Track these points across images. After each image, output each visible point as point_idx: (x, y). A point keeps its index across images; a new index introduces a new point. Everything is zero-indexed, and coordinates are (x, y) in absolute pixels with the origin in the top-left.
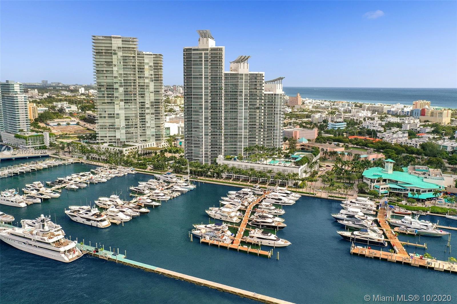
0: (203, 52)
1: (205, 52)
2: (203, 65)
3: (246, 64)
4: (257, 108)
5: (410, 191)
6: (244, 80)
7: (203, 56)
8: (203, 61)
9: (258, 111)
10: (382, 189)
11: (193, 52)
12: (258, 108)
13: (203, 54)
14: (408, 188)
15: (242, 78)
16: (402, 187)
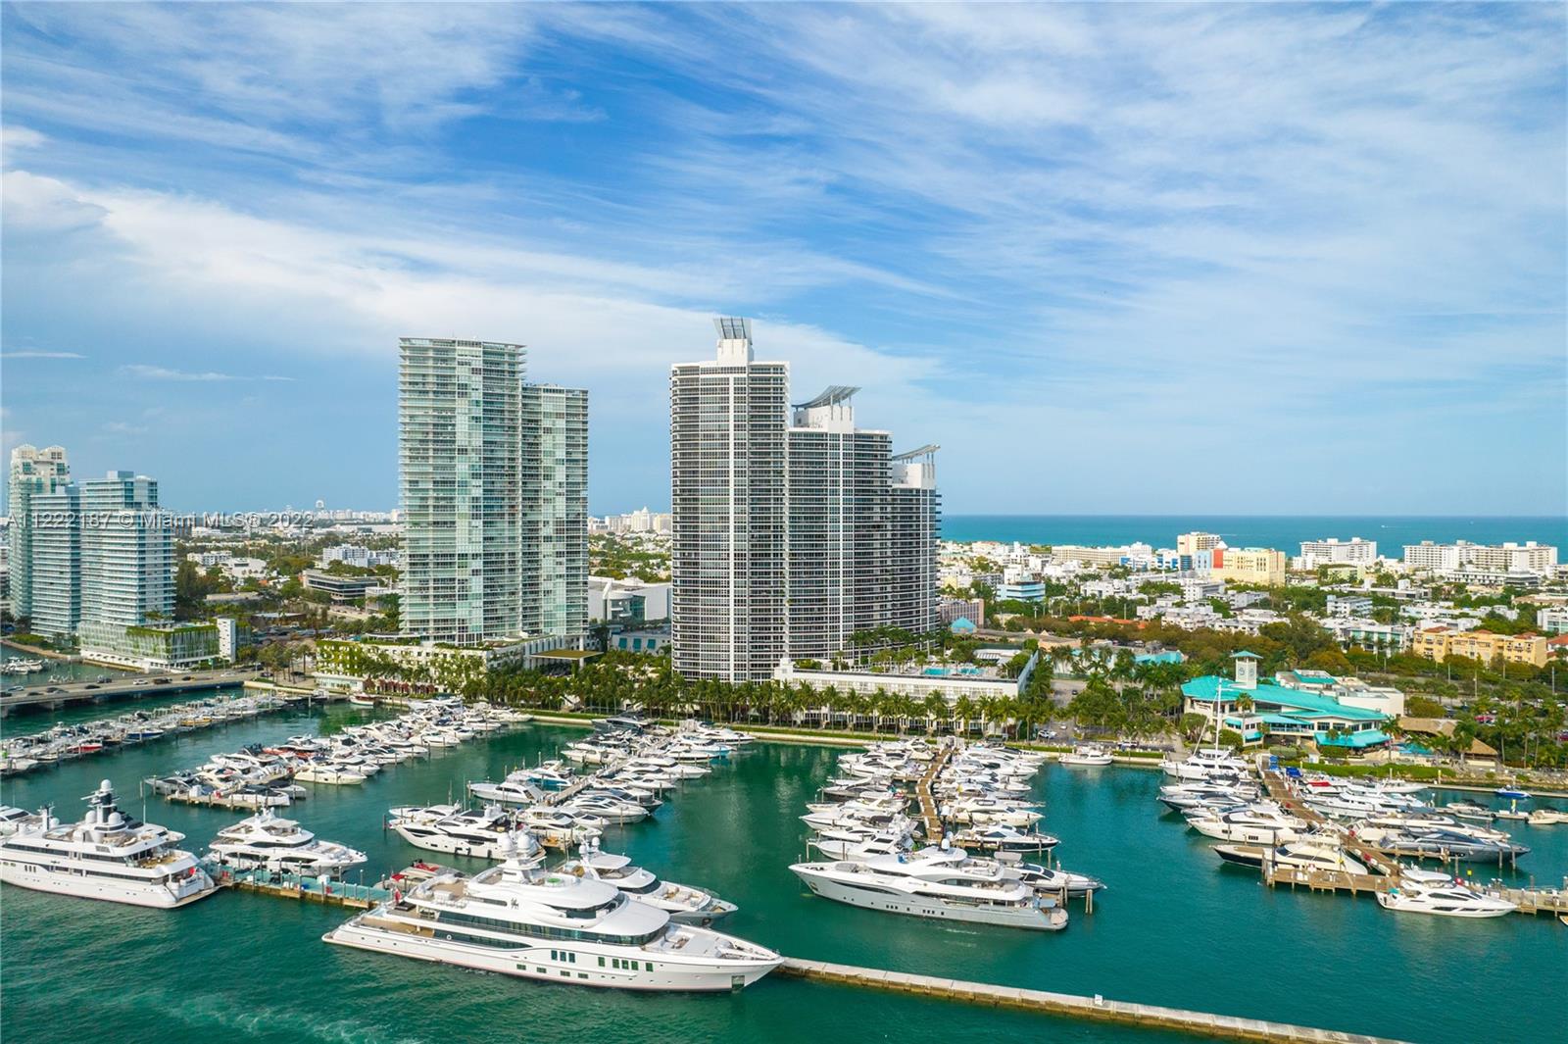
0: (731, 377)
1: (737, 375)
2: (732, 409)
3: (846, 409)
4: (874, 527)
5: (1319, 729)
6: (841, 451)
7: (732, 386)
8: (732, 400)
9: (877, 534)
10: (1247, 727)
11: (701, 376)
12: (879, 526)
13: (731, 382)
14: (1311, 722)
15: (836, 447)
16: (1297, 719)
